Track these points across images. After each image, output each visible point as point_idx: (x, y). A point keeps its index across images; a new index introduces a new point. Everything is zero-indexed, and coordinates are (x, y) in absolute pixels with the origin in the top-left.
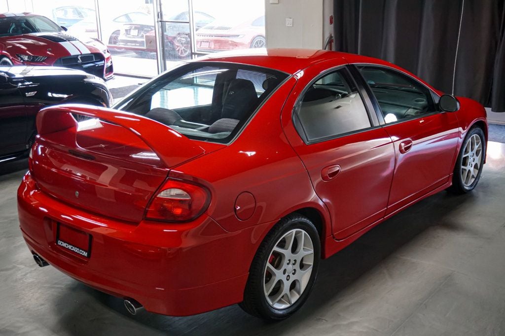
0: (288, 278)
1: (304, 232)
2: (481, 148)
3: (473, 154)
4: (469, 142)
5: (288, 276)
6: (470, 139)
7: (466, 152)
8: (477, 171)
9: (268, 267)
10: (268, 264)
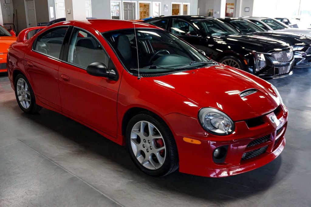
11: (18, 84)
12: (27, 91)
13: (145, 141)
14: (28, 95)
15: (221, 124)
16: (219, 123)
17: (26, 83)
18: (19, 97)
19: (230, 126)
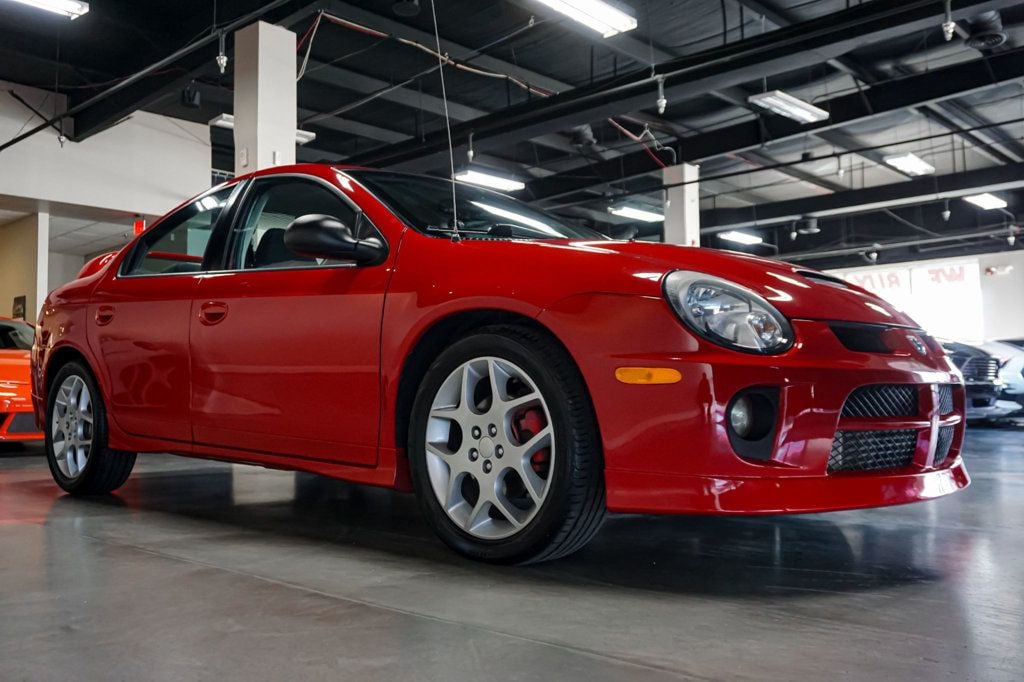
11: (57, 401)
12: (84, 412)
13: (477, 432)
14: (86, 424)
15: (745, 328)
16: (734, 326)
17: (85, 385)
18: (55, 445)
19: (775, 329)
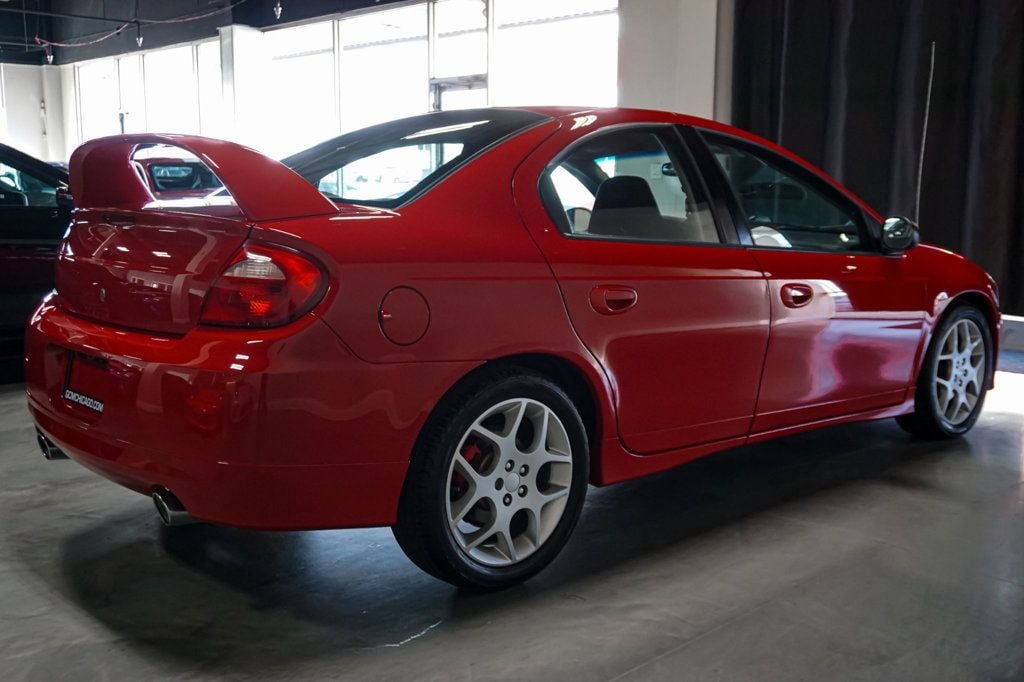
0: (508, 500)
1: (547, 410)
2: (982, 353)
3: (964, 360)
4: (953, 331)
5: (508, 496)
6: (955, 326)
7: (947, 350)
8: (974, 400)
9: (457, 462)
10: (457, 456)
